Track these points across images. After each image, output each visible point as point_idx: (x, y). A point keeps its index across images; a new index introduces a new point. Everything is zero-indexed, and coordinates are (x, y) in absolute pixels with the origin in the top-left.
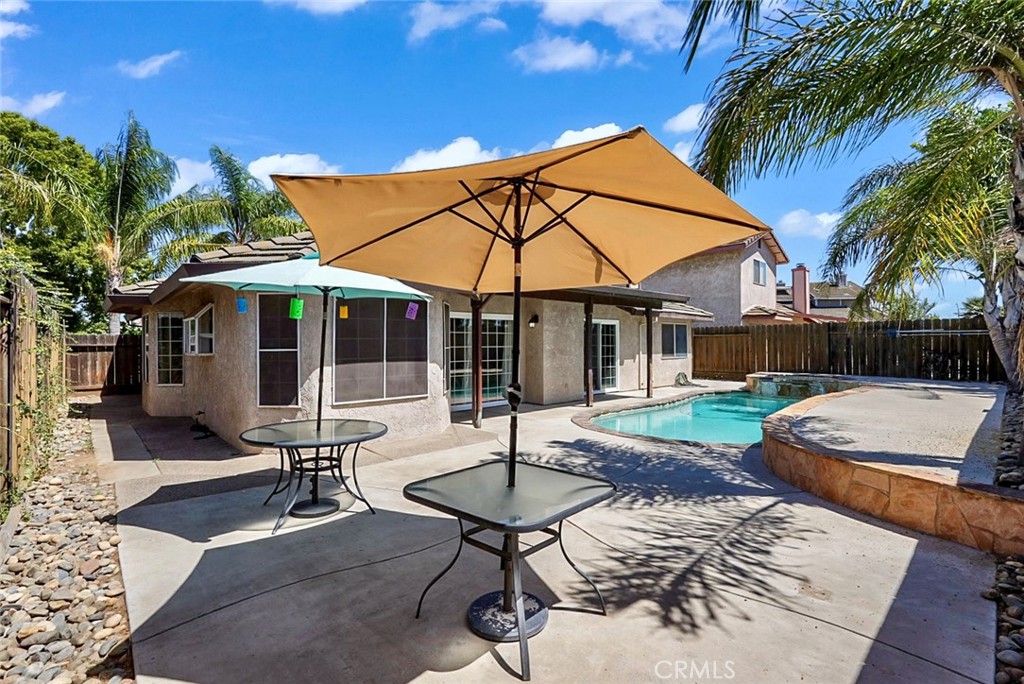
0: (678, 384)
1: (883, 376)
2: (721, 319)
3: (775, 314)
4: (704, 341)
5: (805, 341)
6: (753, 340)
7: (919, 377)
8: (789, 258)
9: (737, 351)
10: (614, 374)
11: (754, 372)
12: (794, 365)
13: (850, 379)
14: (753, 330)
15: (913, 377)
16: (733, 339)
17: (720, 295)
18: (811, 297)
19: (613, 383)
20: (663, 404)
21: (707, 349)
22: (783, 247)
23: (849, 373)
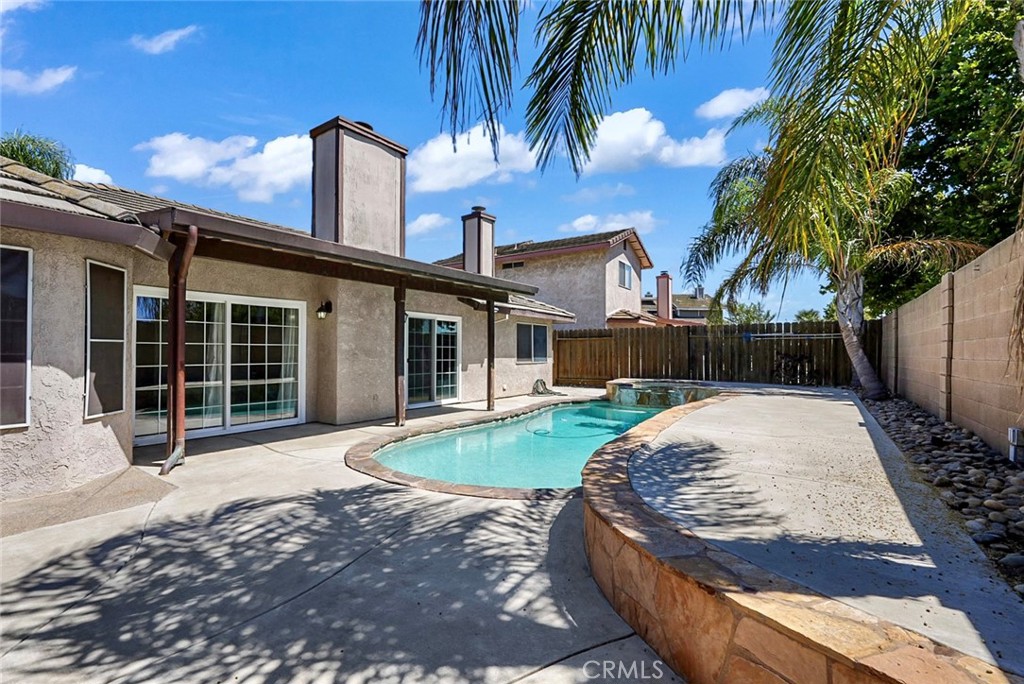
0: (536, 392)
1: (739, 381)
2: (587, 322)
3: (639, 318)
4: (567, 345)
5: (667, 347)
6: (616, 344)
7: (771, 382)
8: (654, 262)
9: (600, 356)
10: (453, 381)
11: (617, 378)
12: (655, 370)
13: (709, 385)
14: (616, 334)
15: (766, 382)
16: (597, 343)
17: (585, 297)
18: (674, 307)
19: (453, 392)
20: (503, 419)
21: (571, 353)
22: (647, 251)
23: (707, 378)
